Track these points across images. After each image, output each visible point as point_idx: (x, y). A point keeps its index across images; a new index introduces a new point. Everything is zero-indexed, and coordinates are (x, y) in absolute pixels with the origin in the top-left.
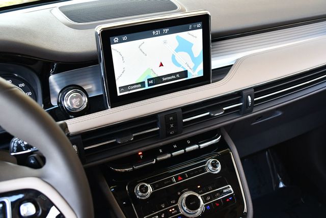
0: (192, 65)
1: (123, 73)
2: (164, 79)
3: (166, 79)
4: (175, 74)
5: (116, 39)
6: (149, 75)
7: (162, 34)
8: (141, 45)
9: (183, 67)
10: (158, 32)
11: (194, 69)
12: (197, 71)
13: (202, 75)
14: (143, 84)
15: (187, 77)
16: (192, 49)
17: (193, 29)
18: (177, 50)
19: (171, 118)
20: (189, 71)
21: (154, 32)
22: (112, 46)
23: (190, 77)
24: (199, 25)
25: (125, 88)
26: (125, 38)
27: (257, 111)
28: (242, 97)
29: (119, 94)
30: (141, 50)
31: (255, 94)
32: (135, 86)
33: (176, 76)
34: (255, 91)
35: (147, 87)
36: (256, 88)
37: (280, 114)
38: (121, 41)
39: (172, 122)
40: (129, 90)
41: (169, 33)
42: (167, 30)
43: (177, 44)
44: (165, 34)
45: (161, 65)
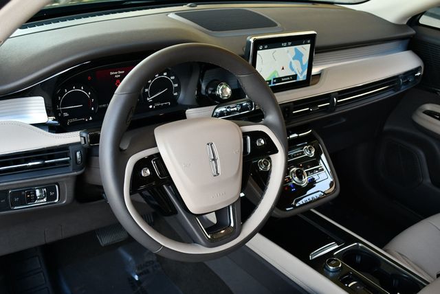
0: (300, 71)
2: (283, 80)
5: (261, 47)
6: (274, 75)
7: (287, 46)
8: (274, 52)
9: (295, 72)
10: (285, 44)
11: (302, 73)
13: (305, 79)
14: (270, 82)
15: (296, 79)
16: (302, 58)
17: (305, 43)
18: (294, 59)
20: (298, 75)
21: (283, 44)
22: (258, 52)
23: (298, 80)
24: (309, 41)
26: (266, 47)
27: (339, 111)
28: (330, 98)
30: (273, 56)
31: (339, 97)
33: (290, 78)
34: (339, 94)
35: (272, 85)
37: (344, 120)
38: (263, 49)
41: (291, 45)
42: (290, 43)
43: (294, 54)
44: (289, 46)
45: (283, 69)
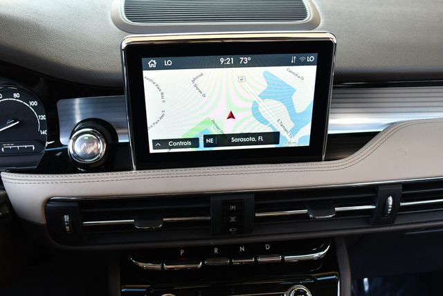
0: (290, 125)
1: (161, 118)
2: (233, 140)
3: (238, 140)
4: (256, 135)
5: (152, 62)
6: (207, 129)
7: (237, 64)
8: (197, 78)
9: (271, 126)
10: (230, 60)
11: (294, 132)
12: (298, 136)
13: (308, 144)
14: (195, 142)
15: (278, 143)
16: (293, 97)
17: (298, 63)
18: (263, 97)
19: (233, 207)
20: (283, 134)
21: (222, 60)
22: (145, 73)
23: (282, 144)
24: (311, 58)
25: (163, 143)
26: (168, 62)
28: (377, 196)
29: (152, 151)
30: (195, 86)
31: (403, 195)
32: (181, 143)
33: (257, 138)
34: (403, 190)
35: (202, 148)
36: (407, 186)
38: (160, 67)
39: (233, 213)
40: (170, 148)
41: (250, 65)
42: (247, 59)
44: (243, 66)
45: (231, 116)
